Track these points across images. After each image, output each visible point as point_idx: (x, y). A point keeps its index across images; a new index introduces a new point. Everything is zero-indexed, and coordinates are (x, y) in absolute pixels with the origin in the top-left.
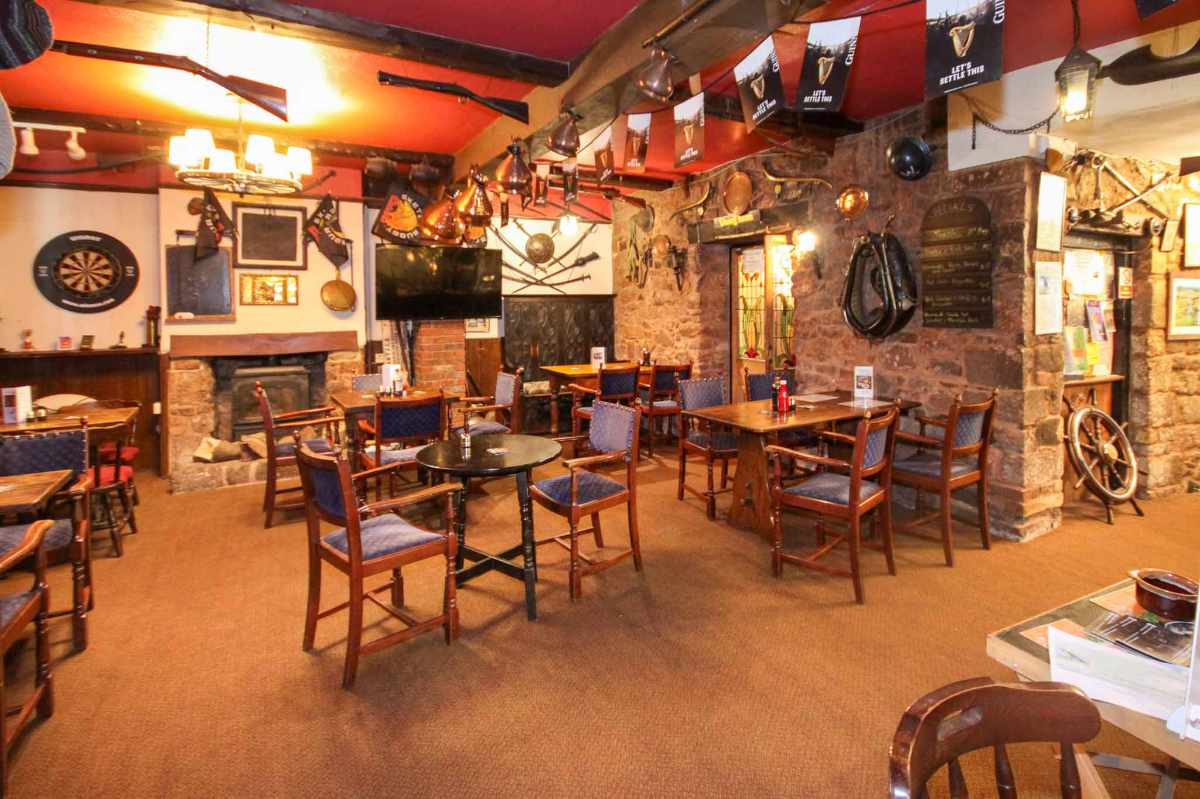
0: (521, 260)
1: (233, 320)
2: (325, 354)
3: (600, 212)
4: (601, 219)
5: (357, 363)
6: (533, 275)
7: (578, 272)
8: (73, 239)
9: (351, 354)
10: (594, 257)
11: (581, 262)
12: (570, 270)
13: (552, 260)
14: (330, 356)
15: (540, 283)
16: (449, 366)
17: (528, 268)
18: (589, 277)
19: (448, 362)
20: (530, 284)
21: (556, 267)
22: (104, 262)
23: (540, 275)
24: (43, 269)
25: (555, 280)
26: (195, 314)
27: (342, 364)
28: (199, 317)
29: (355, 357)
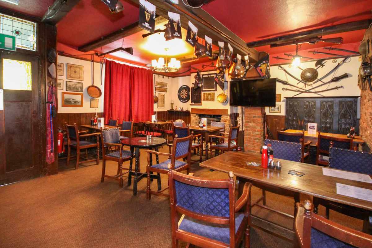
0: (298, 82)
1: (201, 105)
2: (220, 116)
3: (353, 50)
4: (352, 54)
5: (228, 119)
6: (304, 88)
7: (334, 85)
8: (183, 87)
9: (227, 116)
10: (346, 76)
11: (337, 79)
12: (328, 84)
13: (316, 80)
14: (222, 116)
15: (307, 91)
16: (254, 124)
17: (301, 85)
18: (342, 87)
19: (254, 122)
20: (302, 92)
21: (320, 83)
22: (182, 92)
23: (308, 88)
24: (179, 93)
25: (317, 90)
26: (195, 103)
27: (224, 119)
28: (196, 104)
29: (227, 118)
